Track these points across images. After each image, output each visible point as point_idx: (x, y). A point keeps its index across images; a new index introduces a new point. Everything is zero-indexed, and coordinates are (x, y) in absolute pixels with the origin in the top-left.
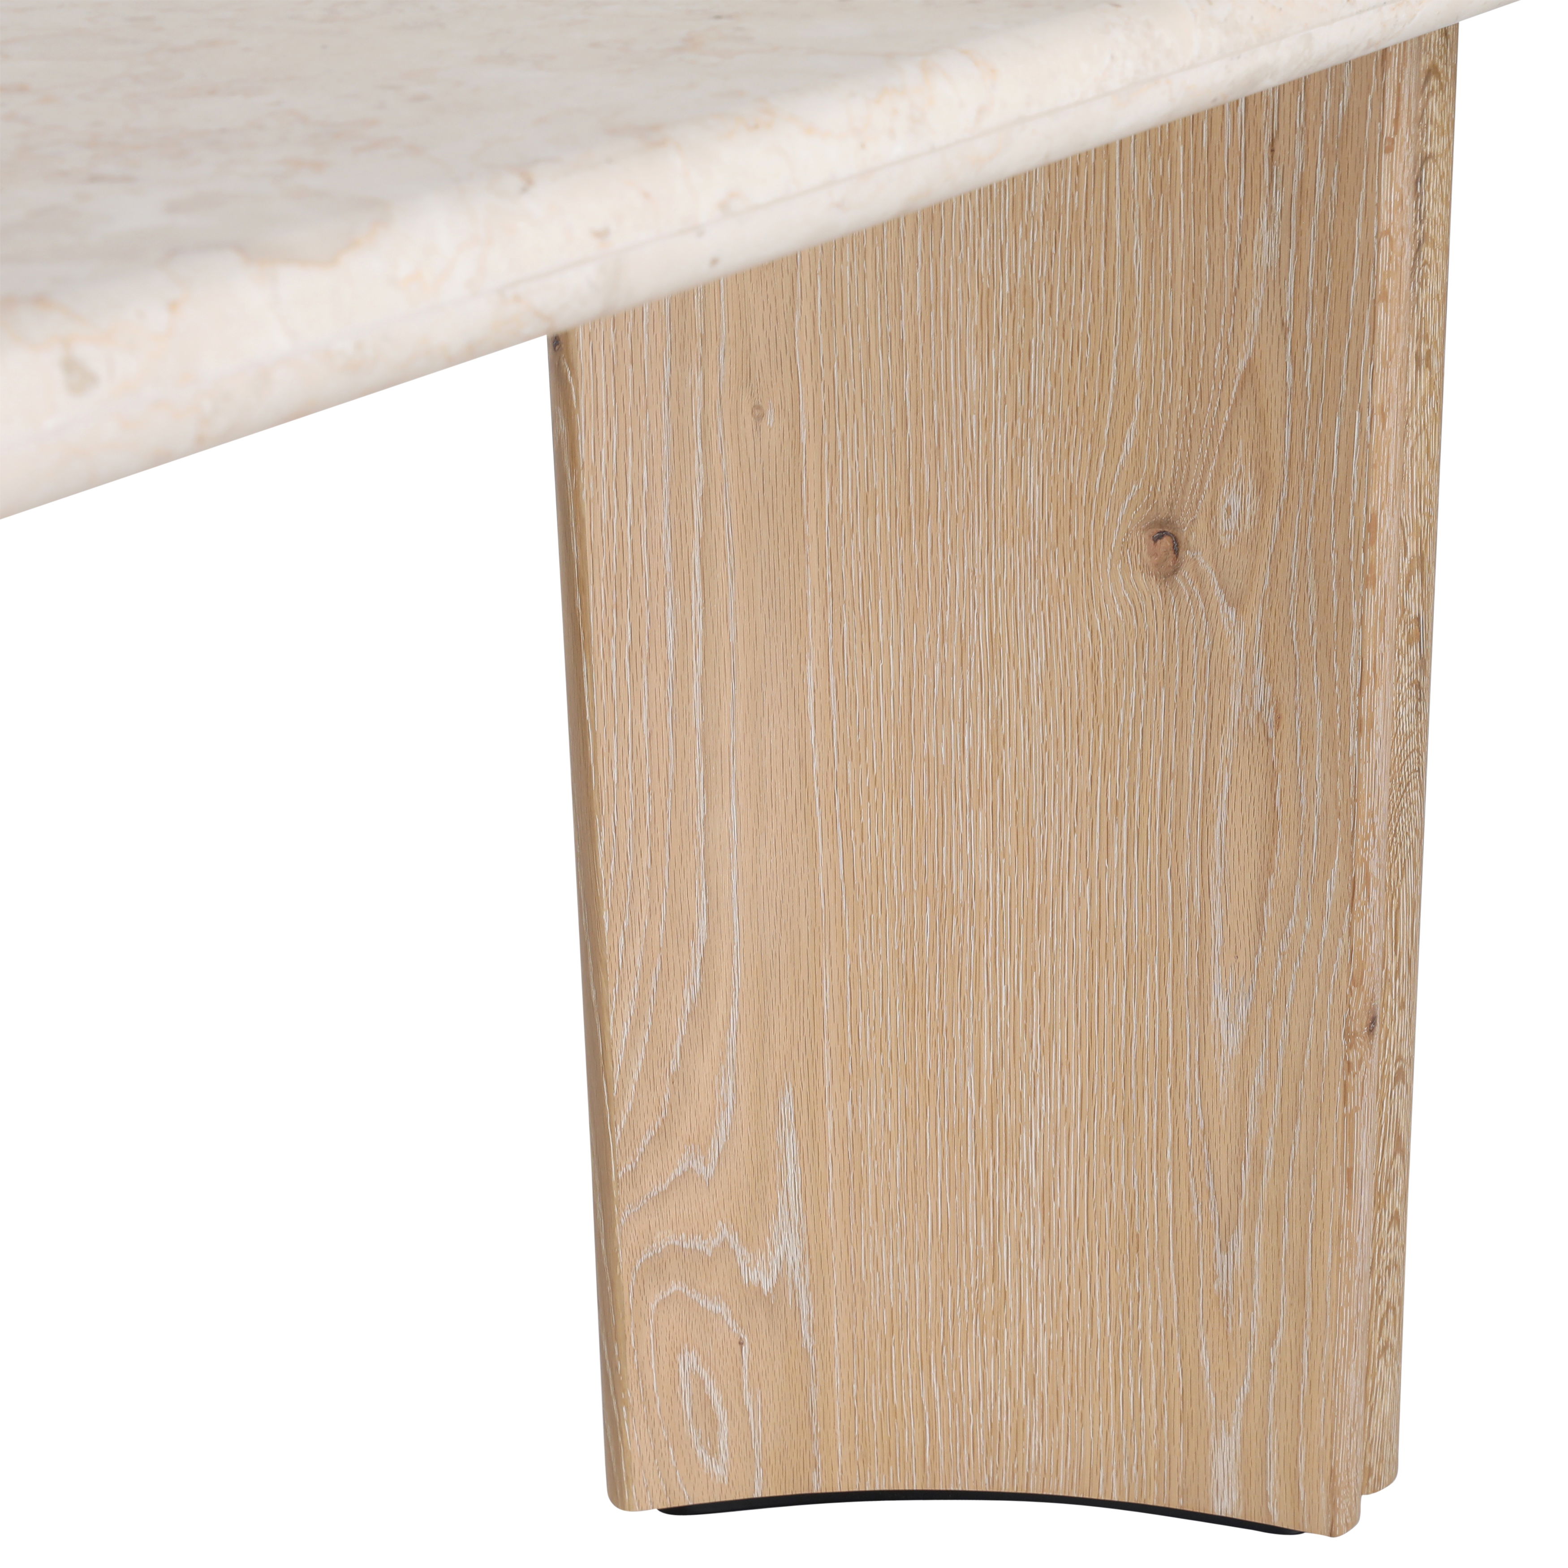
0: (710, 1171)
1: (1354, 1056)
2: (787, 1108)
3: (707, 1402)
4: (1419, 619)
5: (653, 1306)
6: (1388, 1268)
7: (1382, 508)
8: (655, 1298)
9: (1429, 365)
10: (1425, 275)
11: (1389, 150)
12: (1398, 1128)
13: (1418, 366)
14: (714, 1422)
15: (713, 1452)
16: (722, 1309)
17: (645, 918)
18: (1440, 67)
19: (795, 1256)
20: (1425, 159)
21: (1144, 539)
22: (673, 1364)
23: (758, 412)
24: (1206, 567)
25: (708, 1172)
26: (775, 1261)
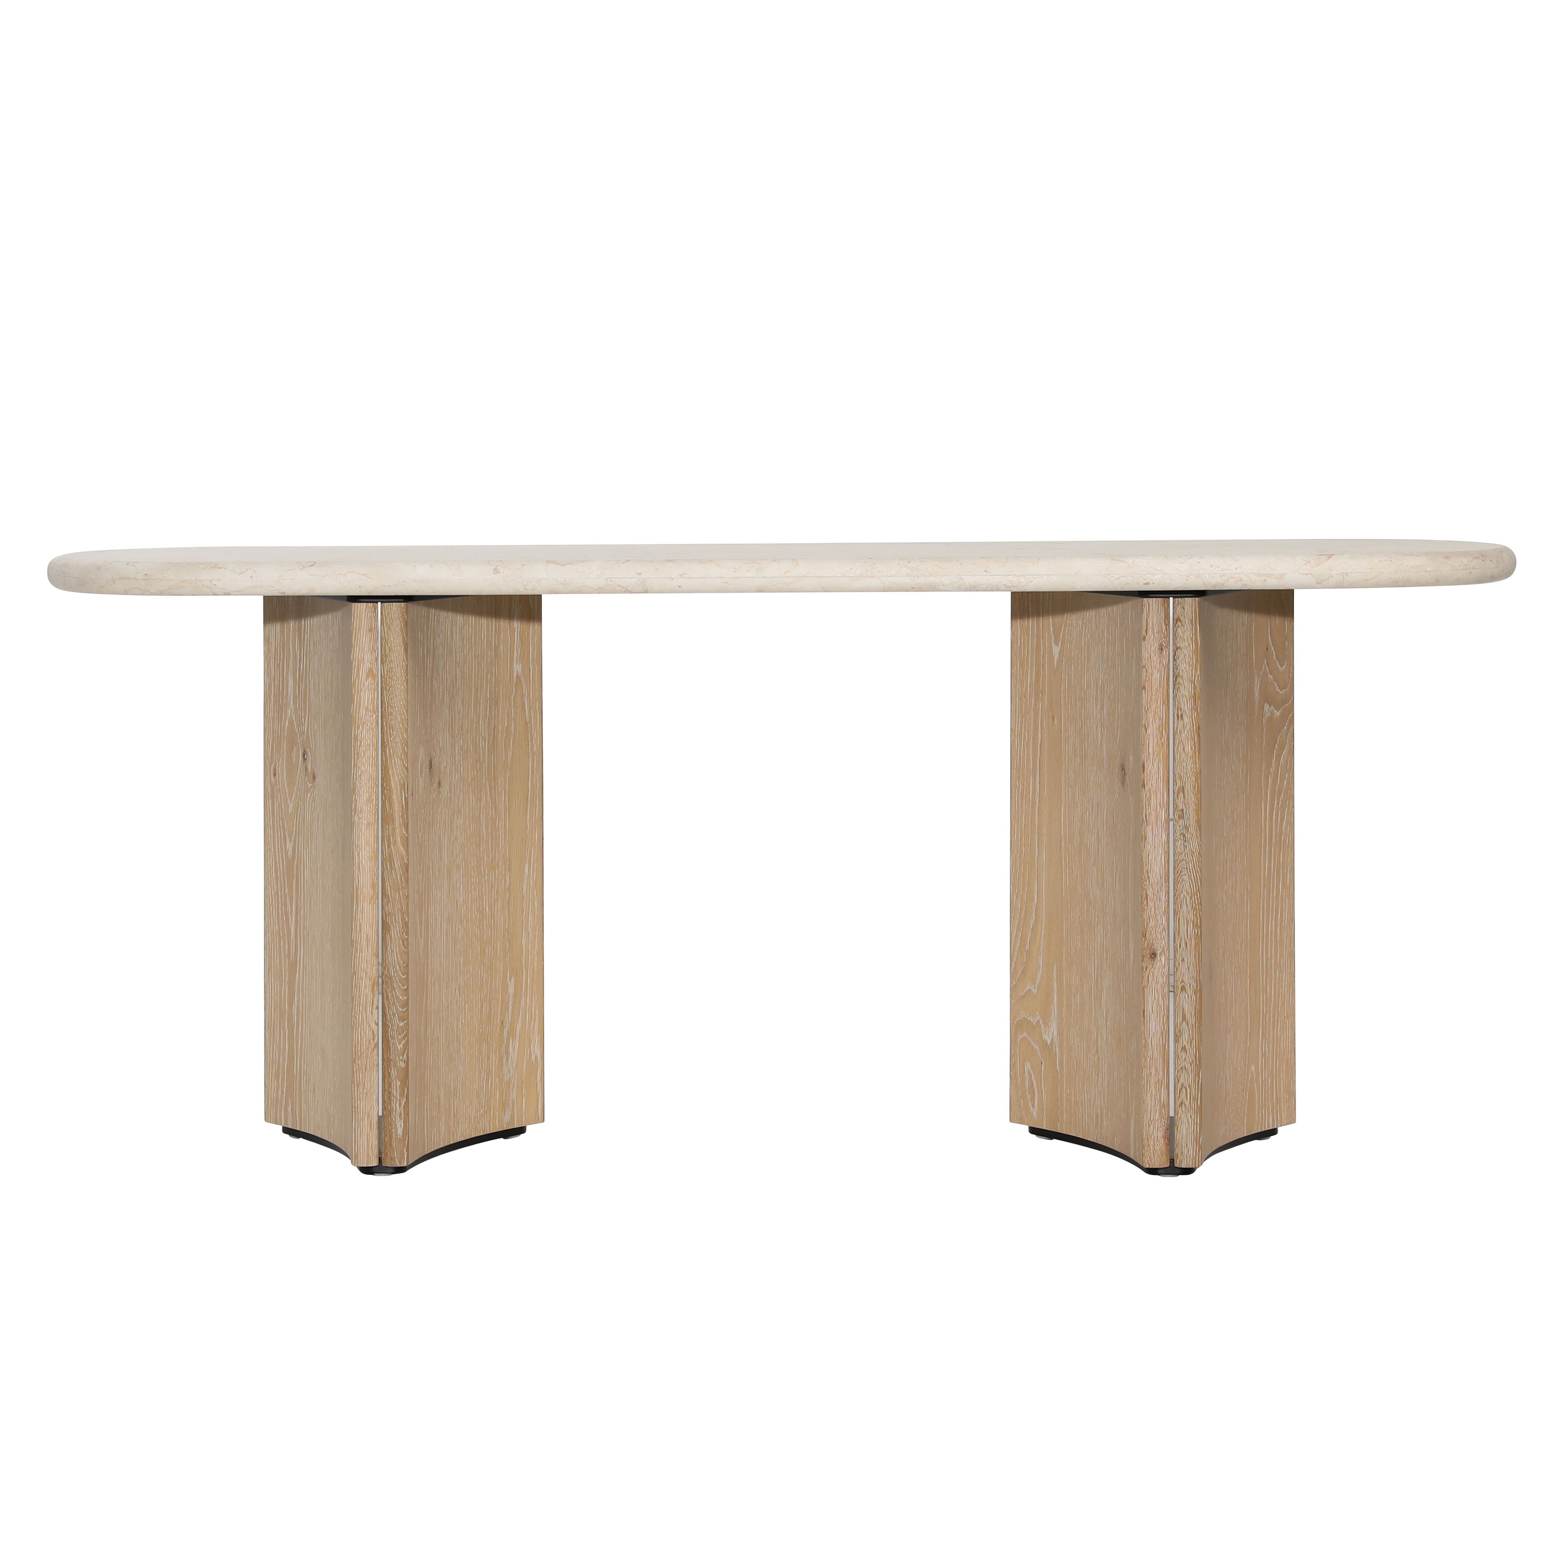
0: (1036, 991)
1: (1144, 965)
2: (1055, 972)
3: (1032, 1084)
4: (1183, 810)
5: (1019, 1040)
6: (1182, 1068)
7: (1147, 761)
8: (1020, 1037)
9: (1182, 718)
10: (1179, 687)
11: (1144, 640)
12: (1183, 1010)
13: (1178, 719)
14: (1034, 1094)
15: (1033, 1106)
16: (1037, 1047)
17: (1021, 891)
18: (1181, 619)
19: (1055, 1033)
20: (1177, 648)
21: (1120, 771)
22: (1024, 1065)
23: (1054, 717)
24: (1128, 781)
25: (1035, 991)
26: (1050, 1034)
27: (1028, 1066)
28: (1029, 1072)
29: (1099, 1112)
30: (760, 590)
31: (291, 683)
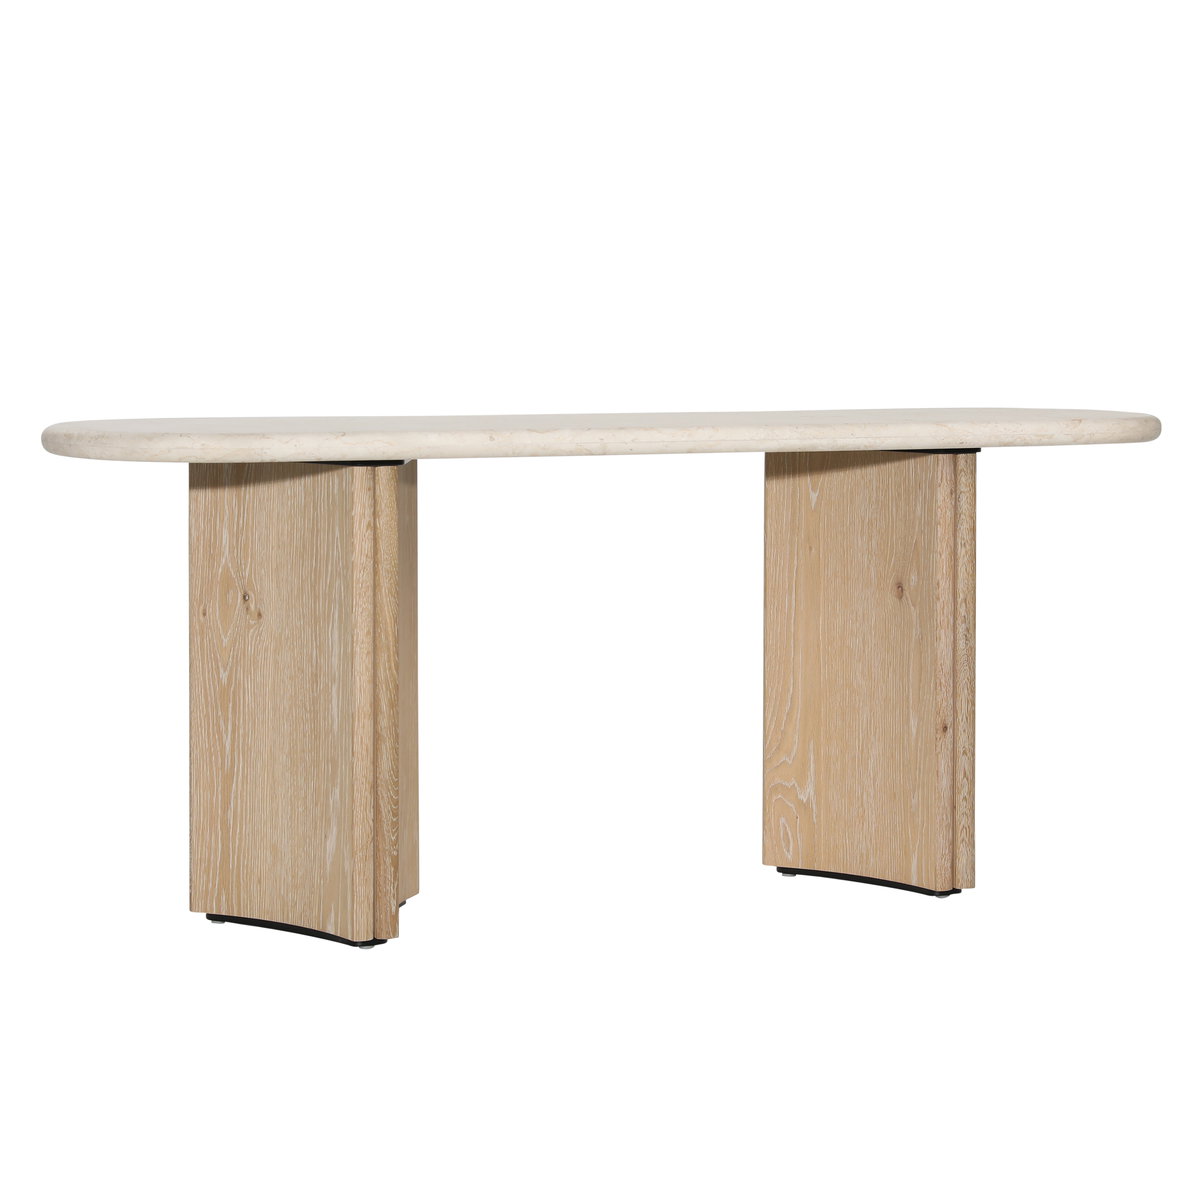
2: (811, 747)
3: (787, 834)
5: (774, 801)
8: (775, 798)
12: (964, 769)
14: (789, 842)
15: (788, 851)
16: (792, 805)
18: (965, 470)
19: (812, 793)
21: (895, 588)
22: (778, 821)
23: (811, 548)
24: (908, 595)
25: (790, 762)
26: (807, 793)
27: (782, 820)
28: (784, 826)
29: (864, 852)
30: (690, 452)
31: (225, 535)
